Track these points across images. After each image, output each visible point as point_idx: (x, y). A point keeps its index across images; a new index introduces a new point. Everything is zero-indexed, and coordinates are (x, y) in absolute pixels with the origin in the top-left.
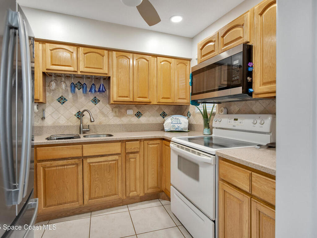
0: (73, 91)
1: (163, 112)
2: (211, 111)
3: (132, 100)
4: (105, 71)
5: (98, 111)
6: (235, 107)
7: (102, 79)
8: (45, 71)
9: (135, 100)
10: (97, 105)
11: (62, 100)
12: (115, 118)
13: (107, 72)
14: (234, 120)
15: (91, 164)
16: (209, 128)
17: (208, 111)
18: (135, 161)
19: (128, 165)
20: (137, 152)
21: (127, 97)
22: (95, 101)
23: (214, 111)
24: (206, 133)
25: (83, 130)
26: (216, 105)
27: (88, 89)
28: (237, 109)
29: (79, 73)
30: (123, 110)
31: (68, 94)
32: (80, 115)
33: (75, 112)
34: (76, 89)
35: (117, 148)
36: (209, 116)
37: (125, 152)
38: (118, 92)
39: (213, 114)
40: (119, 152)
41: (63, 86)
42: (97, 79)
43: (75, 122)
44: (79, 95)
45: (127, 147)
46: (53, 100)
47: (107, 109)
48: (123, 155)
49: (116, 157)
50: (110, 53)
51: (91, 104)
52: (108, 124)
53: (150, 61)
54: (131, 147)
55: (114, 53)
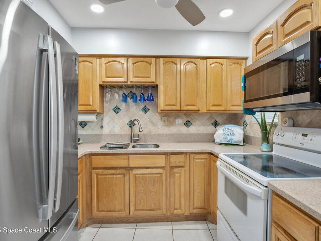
0: (125, 101)
1: (215, 120)
2: (271, 121)
3: (179, 109)
4: (152, 79)
5: (148, 120)
6: (305, 117)
7: (150, 88)
8: (102, 84)
9: (182, 109)
10: (147, 114)
11: (117, 110)
12: (163, 127)
13: (154, 80)
14: (302, 136)
15: (137, 176)
16: (268, 143)
17: (267, 120)
18: (180, 176)
19: (172, 180)
20: (182, 167)
21: (174, 105)
22: (145, 110)
23: (276, 121)
24: (265, 150)
25: (134, 139)
26: (278, 113)
27: (139, 98)
28: (307, 120)
29: (129, 83)
30: (172, 119)
31: (122, 104)
32: (131, 124)
33: (127, 121)
34: (128, 99)
35: (161, 161)
36: (268, 128)
37: (170, 165)
38: (165, 101)
39: (274, 125)
40: (164, 165)
41: (117, 96)
42: (146, 87)
43: (127, 130)
44: (130, 105)
45: (171, 160)
46: (109, 110)
47: (157, 118)
48: (168, 168)
49: (161, 171)
50: (157, 60)
51: (142, 113)
52: (157, 133)
53: (198, 65)
54: (175, 160)
55: (161, 60)
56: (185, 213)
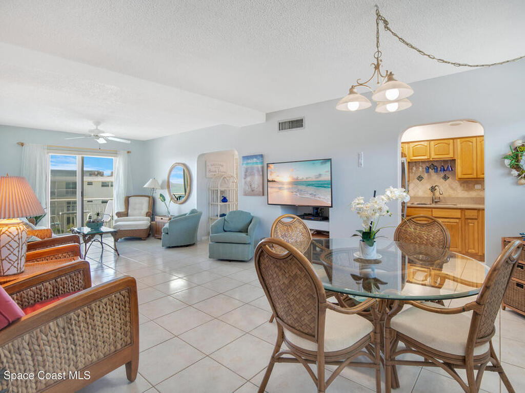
0: (427, 171)
3: (476, 177)
4: (451, 155)
5: (448, 186)
7: (449, 162)
8: (410, 161)
9: (478, 177)
10: (447, 181)
11: (420, 178)
12: (463, 192)
13: (452, 156)
18: (474, 226)
19: (466, 228)
20: (476, 219)
21: (471, 174)
22: (445, 178)
25: (435, 201)
27: (439, 169)
29: (431, 160)
30: (470, 185)
31: (424, 174)
32: (433, 189)
33: (429, 187)
34: (430, 170)
35: (458, 214)
37: (465, 217)
38: (462, 171)
40: (460, 217)
41: (421, 169)
42: (445, 161)
43: (429, 194)
44: (432, 174)
45: (466, 214)
46: (414, 179)
47: (456, 184)
48: (463, 219)
49: (458, 221)
50: (455, 141)
51: (442, 180)
52: (456, 196)
54: (469, 214)
55: (459, 140)
56: (478, 253)
